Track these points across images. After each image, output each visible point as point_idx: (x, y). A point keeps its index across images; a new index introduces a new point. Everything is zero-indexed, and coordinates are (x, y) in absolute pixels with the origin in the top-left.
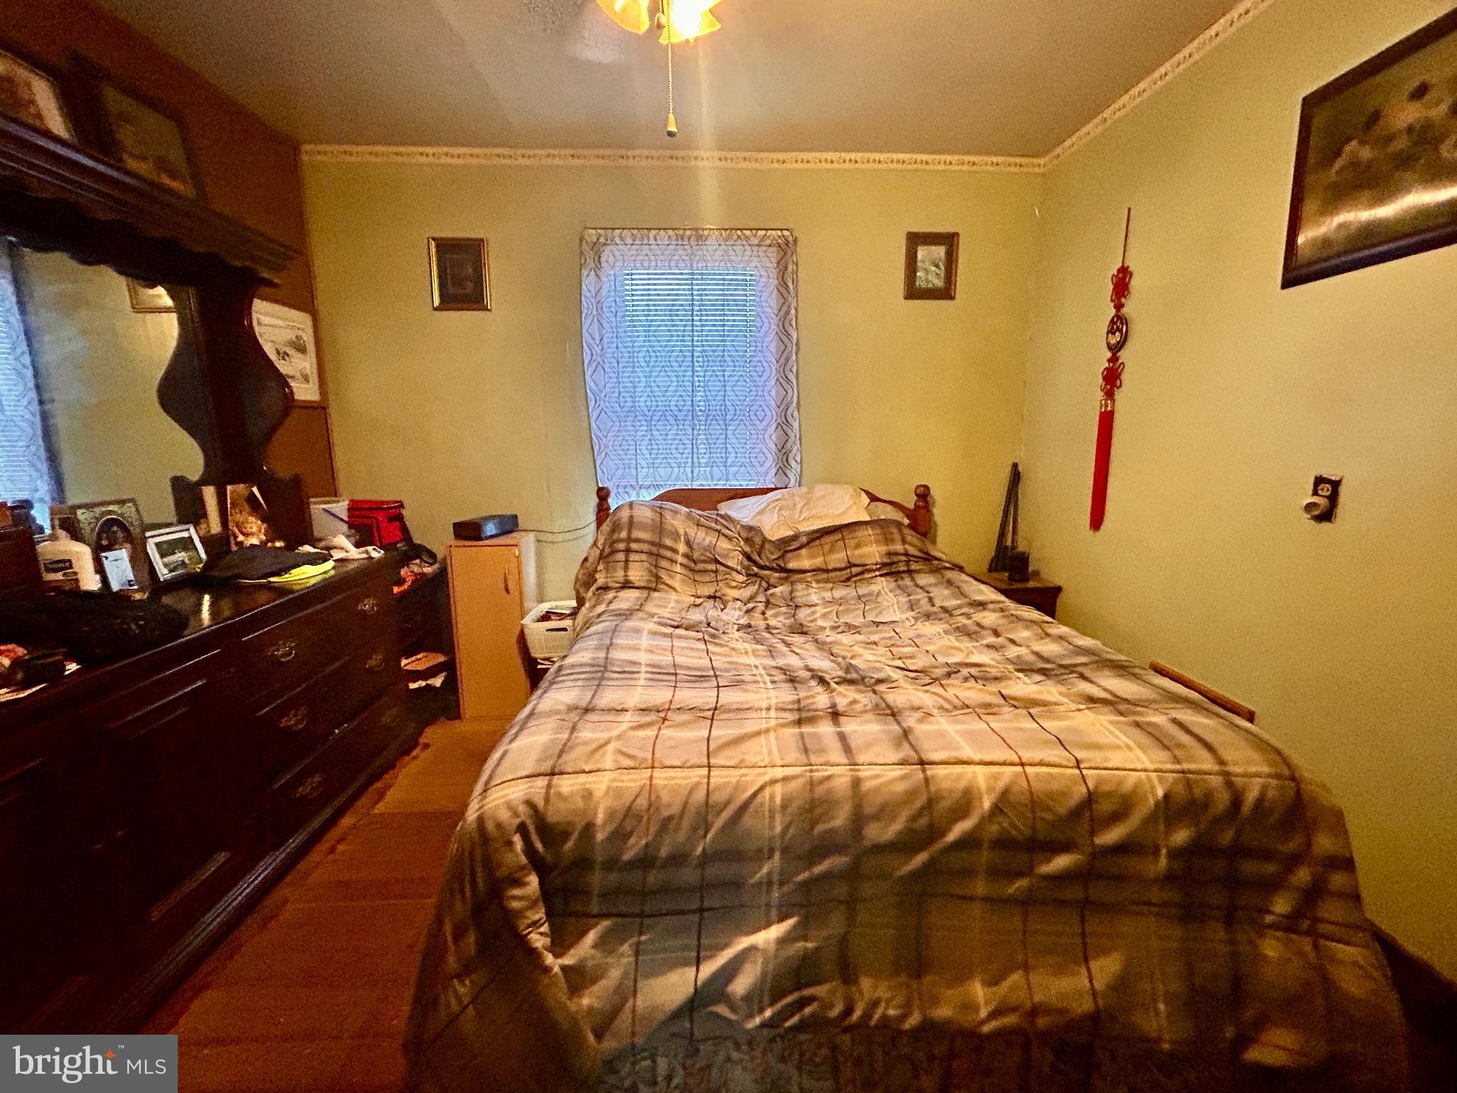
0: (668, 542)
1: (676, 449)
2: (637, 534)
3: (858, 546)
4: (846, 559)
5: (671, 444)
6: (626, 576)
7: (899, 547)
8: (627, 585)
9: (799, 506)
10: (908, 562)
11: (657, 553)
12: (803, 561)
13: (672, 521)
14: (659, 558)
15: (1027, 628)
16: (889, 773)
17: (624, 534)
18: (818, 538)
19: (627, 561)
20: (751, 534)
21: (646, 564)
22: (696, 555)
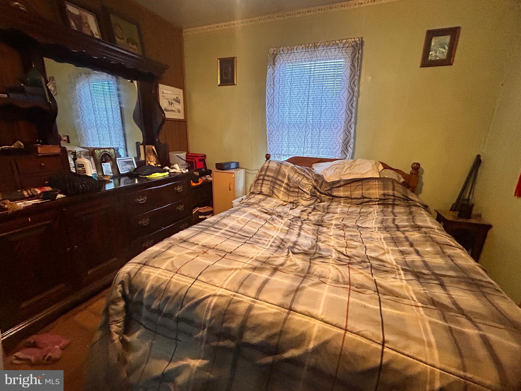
0: (280, 178)
1: (298, 140)
2: (268, 173)
3: (368, 189)
4: (361, 195)
5: (296, 138)
6: (261, 189)
7: (391, 192)
8: (261, 193)
9: (346, 168)
10: (394, 200)
11: (275, 182)
12: (341, 192)
13: (284, 170)
14: (275, 184)
15: (432, 246)
16: (270, 309)
17: (263, 173)
18: (349, 183)
19: (262, 184)
20: (319, 178)
21: (269, 186)
22: (291, 185)
